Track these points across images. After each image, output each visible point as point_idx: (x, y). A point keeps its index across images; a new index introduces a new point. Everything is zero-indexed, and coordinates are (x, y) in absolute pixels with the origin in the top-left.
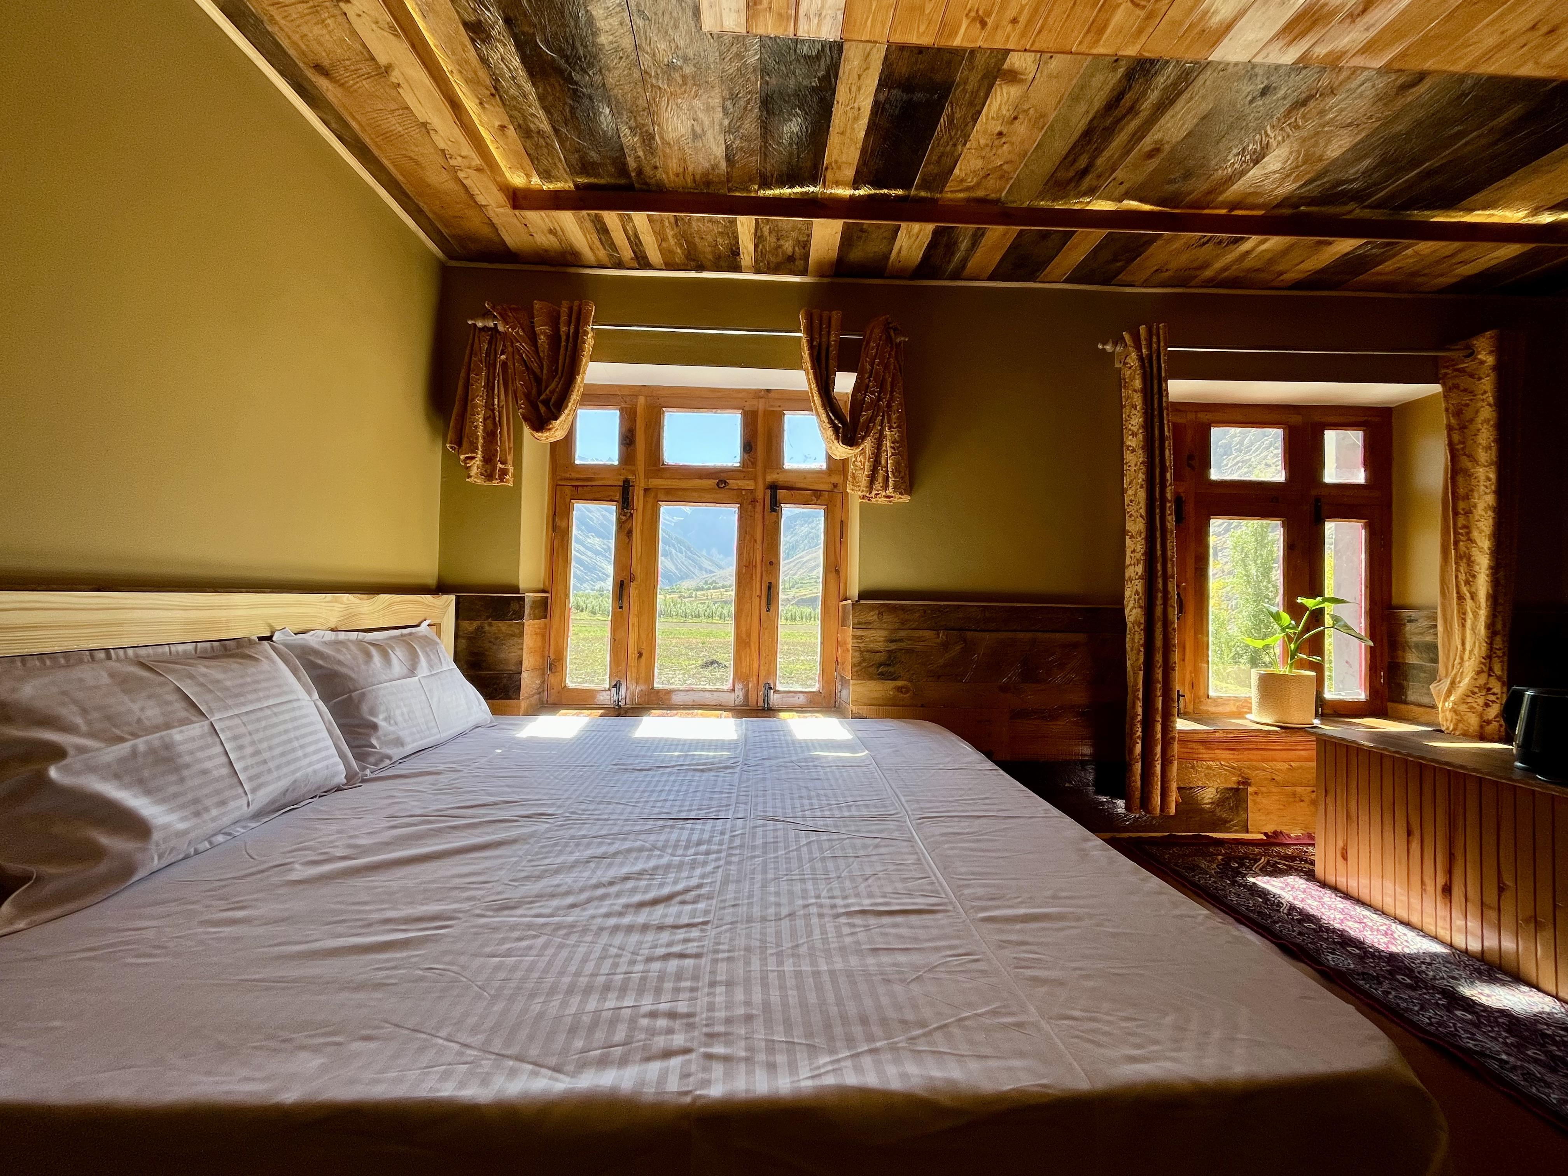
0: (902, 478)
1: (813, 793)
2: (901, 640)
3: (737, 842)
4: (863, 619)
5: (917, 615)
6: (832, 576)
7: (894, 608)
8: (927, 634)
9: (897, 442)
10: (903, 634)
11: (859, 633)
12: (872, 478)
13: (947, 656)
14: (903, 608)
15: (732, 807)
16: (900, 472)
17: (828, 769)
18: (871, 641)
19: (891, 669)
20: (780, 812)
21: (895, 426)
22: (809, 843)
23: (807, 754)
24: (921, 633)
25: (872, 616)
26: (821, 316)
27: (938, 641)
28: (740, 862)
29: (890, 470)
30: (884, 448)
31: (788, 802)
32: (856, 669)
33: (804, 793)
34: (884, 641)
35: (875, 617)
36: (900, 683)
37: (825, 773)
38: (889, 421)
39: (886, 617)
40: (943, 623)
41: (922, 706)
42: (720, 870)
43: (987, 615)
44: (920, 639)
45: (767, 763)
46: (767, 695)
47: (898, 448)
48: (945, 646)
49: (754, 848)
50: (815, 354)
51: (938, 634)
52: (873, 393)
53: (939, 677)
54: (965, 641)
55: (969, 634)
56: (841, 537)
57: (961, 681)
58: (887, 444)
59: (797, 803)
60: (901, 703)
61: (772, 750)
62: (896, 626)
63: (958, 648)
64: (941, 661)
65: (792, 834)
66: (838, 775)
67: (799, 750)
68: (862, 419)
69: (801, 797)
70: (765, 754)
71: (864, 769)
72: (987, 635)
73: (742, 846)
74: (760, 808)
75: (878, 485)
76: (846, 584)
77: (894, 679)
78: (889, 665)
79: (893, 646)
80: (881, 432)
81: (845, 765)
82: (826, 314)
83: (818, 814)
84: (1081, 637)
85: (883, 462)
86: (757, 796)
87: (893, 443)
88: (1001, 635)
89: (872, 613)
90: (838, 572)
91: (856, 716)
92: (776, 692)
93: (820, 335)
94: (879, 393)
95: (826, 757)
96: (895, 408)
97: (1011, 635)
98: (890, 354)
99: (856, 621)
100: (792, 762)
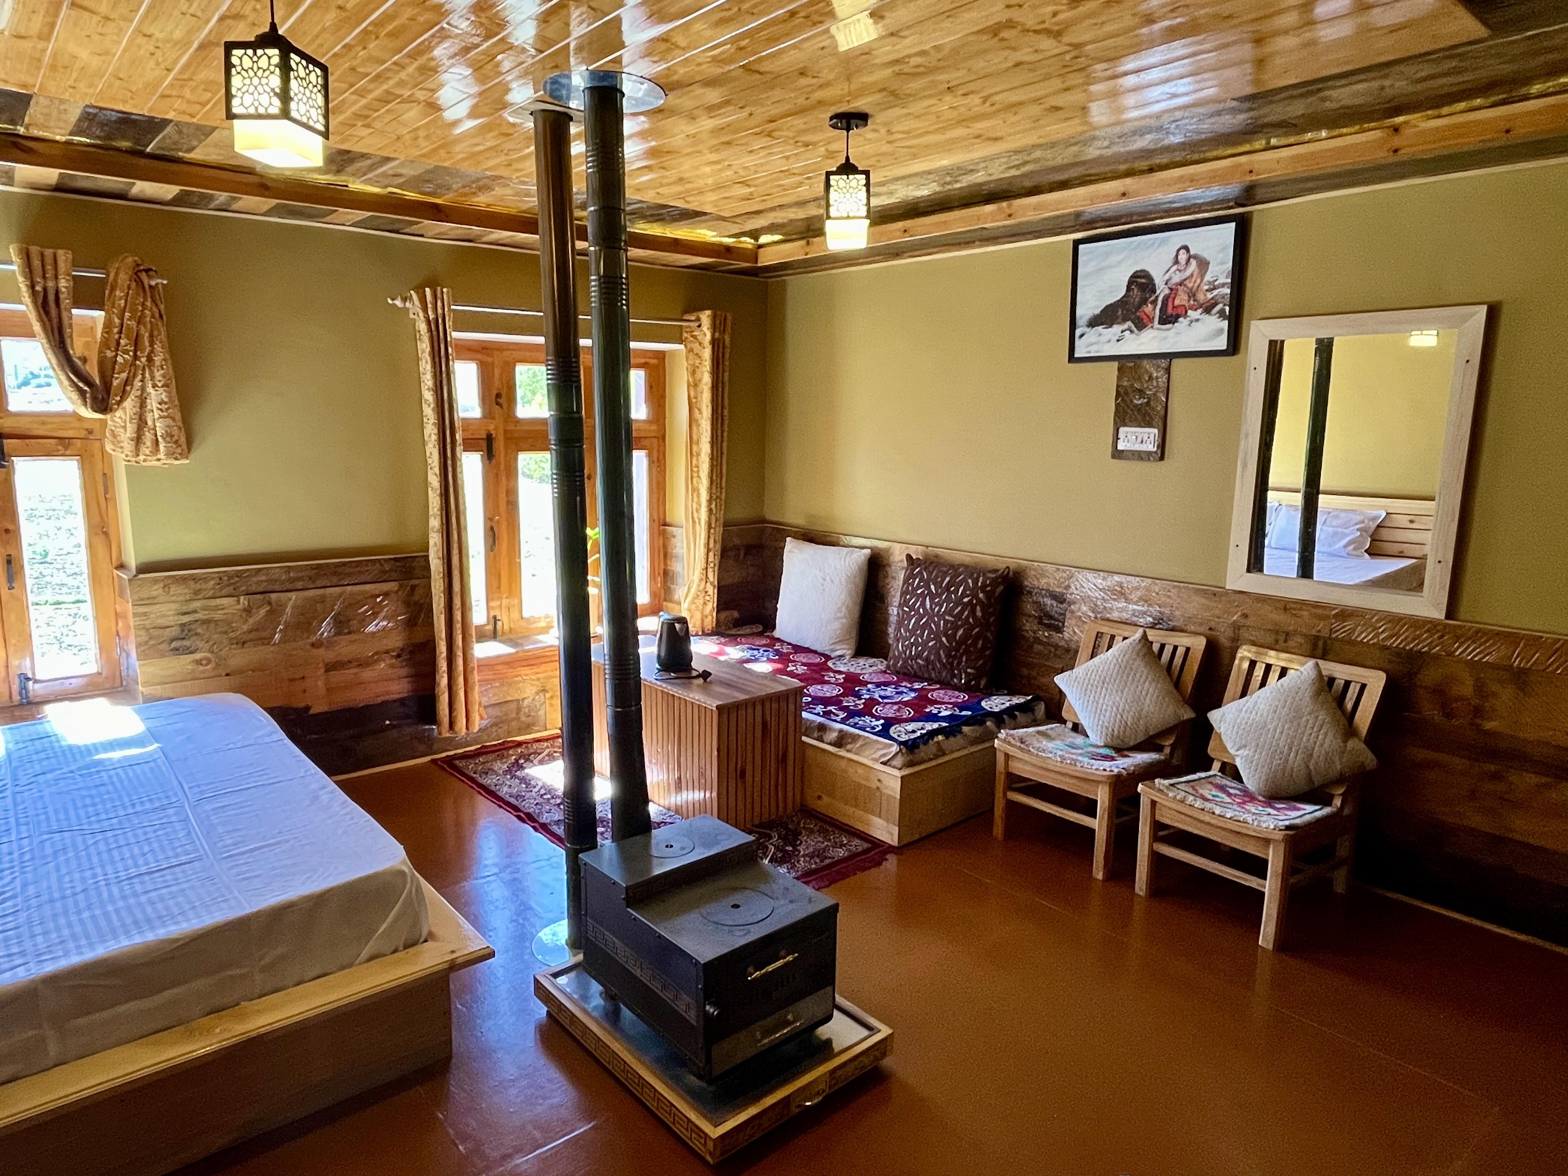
0: (176, 442)
1: (97, 800)
2: (195, 612)
3: (27, 857)
4: (144, 594)
5: (212, 582)
6: (99, 541)
7: (184, 579)
8: (225, 601)
9: (166, 403)
10: (196, 604)
11: (141, 610)
12: (138, 440)
13: (251, 621)
14: (194, 578)
15: (14, 831)
16: (172, 436)
17: (112, 773)
18: (157, 617)
19: (186, 643)
20: (65, 824)
21: (160, 384)
22: (96, 843)
23: (88, 759)
24: (218, 601)
25: (157, 590)
26: (42, 255)
27: (240, 607)
28: (35, 869)
29: (159, 434)
30: (149, 407)
31: (72, 813)
32: (142, 648)
33: (88, 801)
34: (174, 615)
35: (161, 591)
36: (198, 656)
37: (110, 777)
38: (152, 378)
39: (174, 589)
40: (243, 588)
41: (227, 675)
42: (18, 880)
43: (292, 574)
44: (217, 608)
45: (41, 779)
46: (24, 688)
47: (167, 409)
48: (248, 611)
49: (45, 857)
50: (40, 300)
51: (238, 601)
52: (126, 352)
53: (244, 643)
54: (270, 603)
55: (274, 596)
56: (106, 492)
57: (269, 644)
58: (152, 403)
59: (82, 813)
60: (202, 676)
61: (45, 763)
62: (188, 597)
63: (263, 612)
64: (245, 628)
65: (79, 839)
66: (123, 776)
67: (78, 757)
68: (115, 383)
69: (85, 806)
70: (38, 768)
71: (152, 764)
72: (293, 595)
73: (33, 859)
74: (44, 824)
75: (146, 449)
76: (119, 547)
77: (192, 653)
78: (183, 639)
79: (186, 619)
80: (143, 389)
81: (131, 764)
82: (49, 252)
83: (104, 816)
84: (392, 586)
85: (150, 423)
86: (37, 815)
87: (160, 404)
88: (311, 593)
89: (156, 587)
90: (106, 534)
91: (148, 699)
92: (36, 681)
93: (44, 277)
94: (135, 352)
95: (110, 759)
96: (158, 363)
97: (320, 592)
98: (143, 304)
99: (136, 597)
100: (72, 772)
